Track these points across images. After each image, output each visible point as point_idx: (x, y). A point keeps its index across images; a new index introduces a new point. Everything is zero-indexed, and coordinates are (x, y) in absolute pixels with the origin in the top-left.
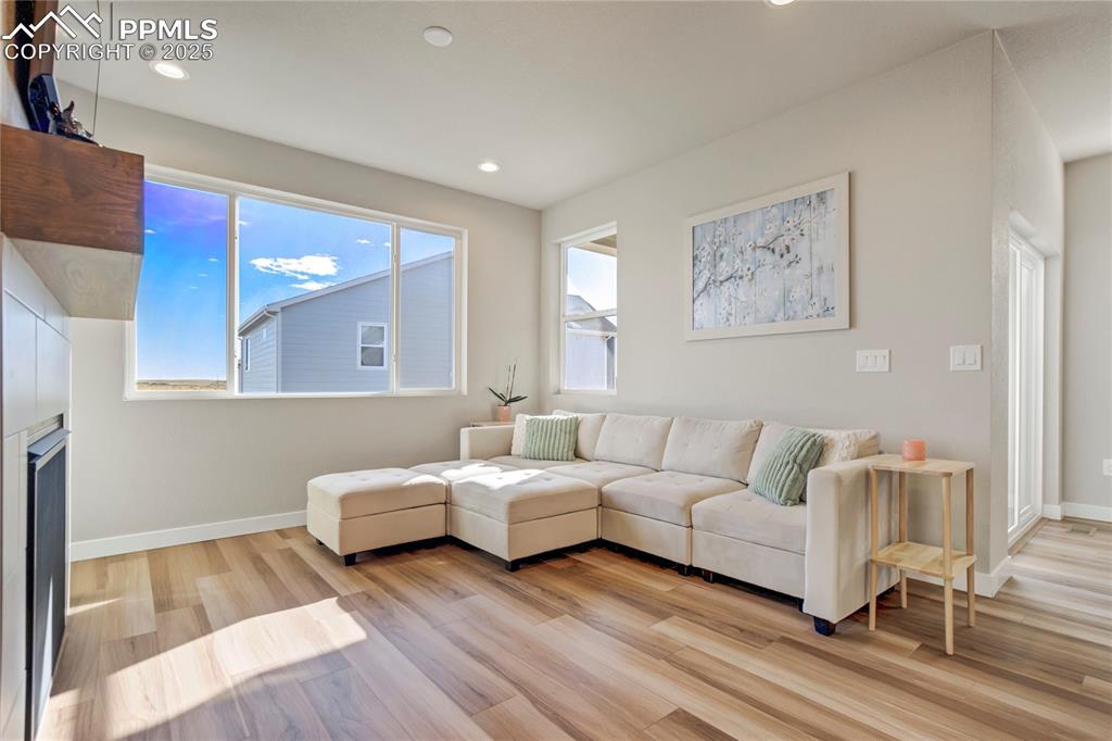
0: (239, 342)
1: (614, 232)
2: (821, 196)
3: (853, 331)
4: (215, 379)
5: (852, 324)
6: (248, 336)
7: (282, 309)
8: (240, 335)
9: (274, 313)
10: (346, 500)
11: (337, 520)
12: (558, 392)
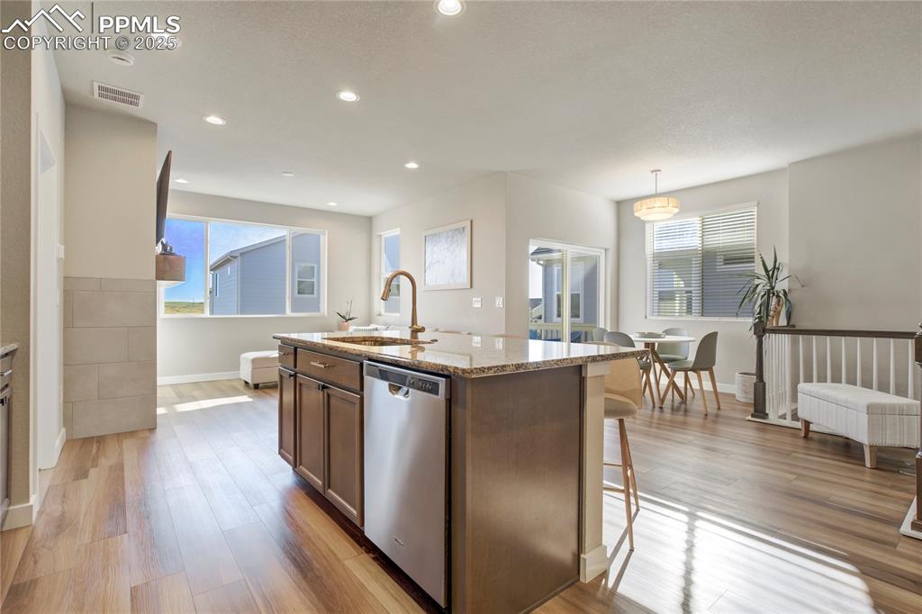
0: (211, 276)
1: (398, 233)
2: (463, 228)
3: (473, 290)
4: (192, 301)
5: (471, 287)
6: (217, 272)
7: (241, 254)
8: (211, 270)
9: (235, 257)
10: (254, 361)
11: (250, 370)
12: (380, 315)
